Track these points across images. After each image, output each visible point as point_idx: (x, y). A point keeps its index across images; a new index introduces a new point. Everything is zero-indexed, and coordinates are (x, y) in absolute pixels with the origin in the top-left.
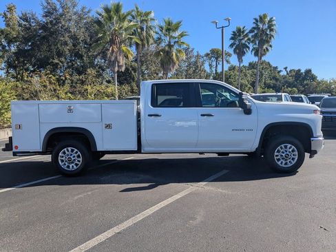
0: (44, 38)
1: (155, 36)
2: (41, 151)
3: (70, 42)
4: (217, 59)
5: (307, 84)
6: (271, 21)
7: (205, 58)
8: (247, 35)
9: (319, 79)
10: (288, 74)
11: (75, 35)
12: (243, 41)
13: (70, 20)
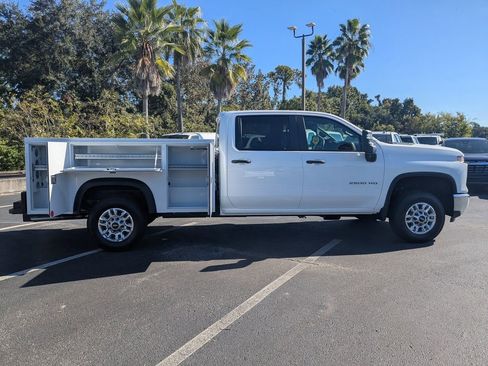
0: (33, 42)
1: (203, 45)
2: (71, 213)
3: (73, 49)
4: (285, 81)
5: (407, 120)
6: (364, 29)
7: (268, 79)
8: (329, 49)
9: (423, 113)
10: (380, 105)
11: (80, 39)
12: (325, 57)
13: (73, 16)
